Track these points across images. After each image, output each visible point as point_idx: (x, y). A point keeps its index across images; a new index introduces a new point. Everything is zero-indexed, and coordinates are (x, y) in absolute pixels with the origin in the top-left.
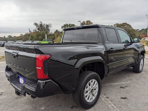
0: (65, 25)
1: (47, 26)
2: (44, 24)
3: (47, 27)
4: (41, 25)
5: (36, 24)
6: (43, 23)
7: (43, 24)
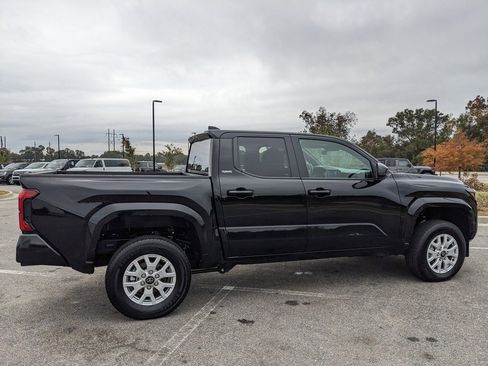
0: (400, 116)
1: (341, 120)
2: (332, 116)
3: (339, 125)
4: (322, 118)
5: (306, 116)
6: (329, 111)
7: (328, 116)
